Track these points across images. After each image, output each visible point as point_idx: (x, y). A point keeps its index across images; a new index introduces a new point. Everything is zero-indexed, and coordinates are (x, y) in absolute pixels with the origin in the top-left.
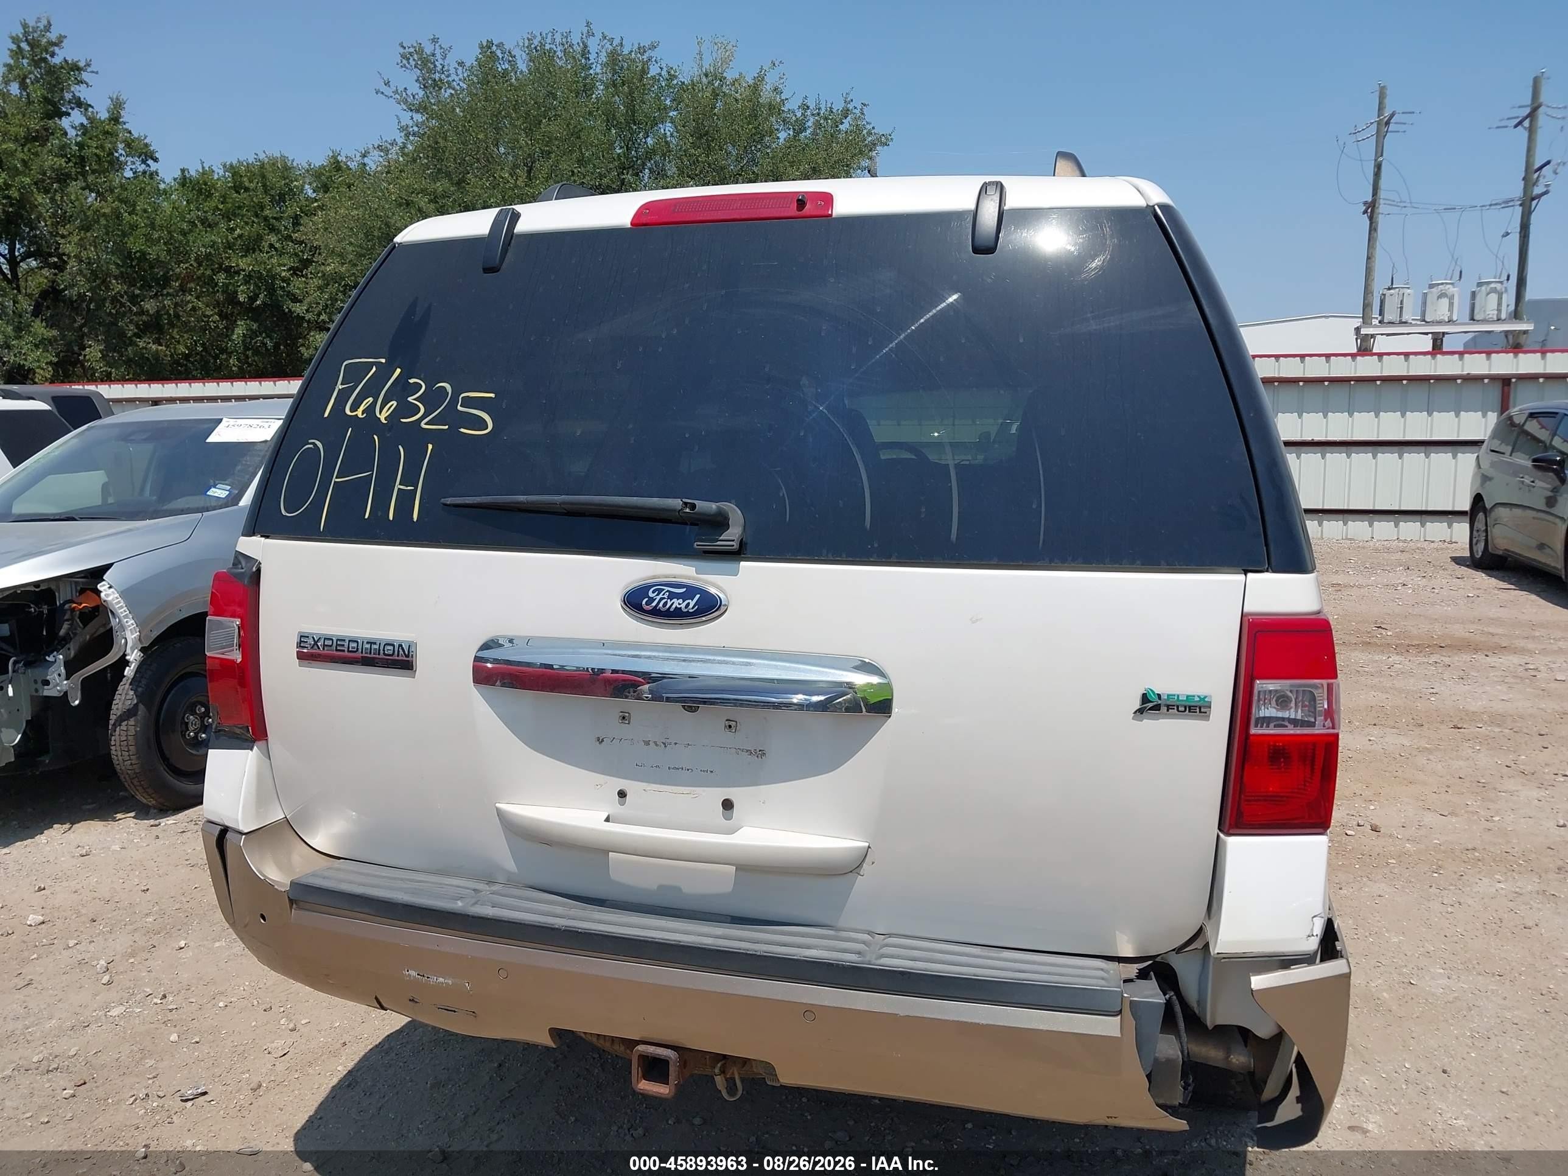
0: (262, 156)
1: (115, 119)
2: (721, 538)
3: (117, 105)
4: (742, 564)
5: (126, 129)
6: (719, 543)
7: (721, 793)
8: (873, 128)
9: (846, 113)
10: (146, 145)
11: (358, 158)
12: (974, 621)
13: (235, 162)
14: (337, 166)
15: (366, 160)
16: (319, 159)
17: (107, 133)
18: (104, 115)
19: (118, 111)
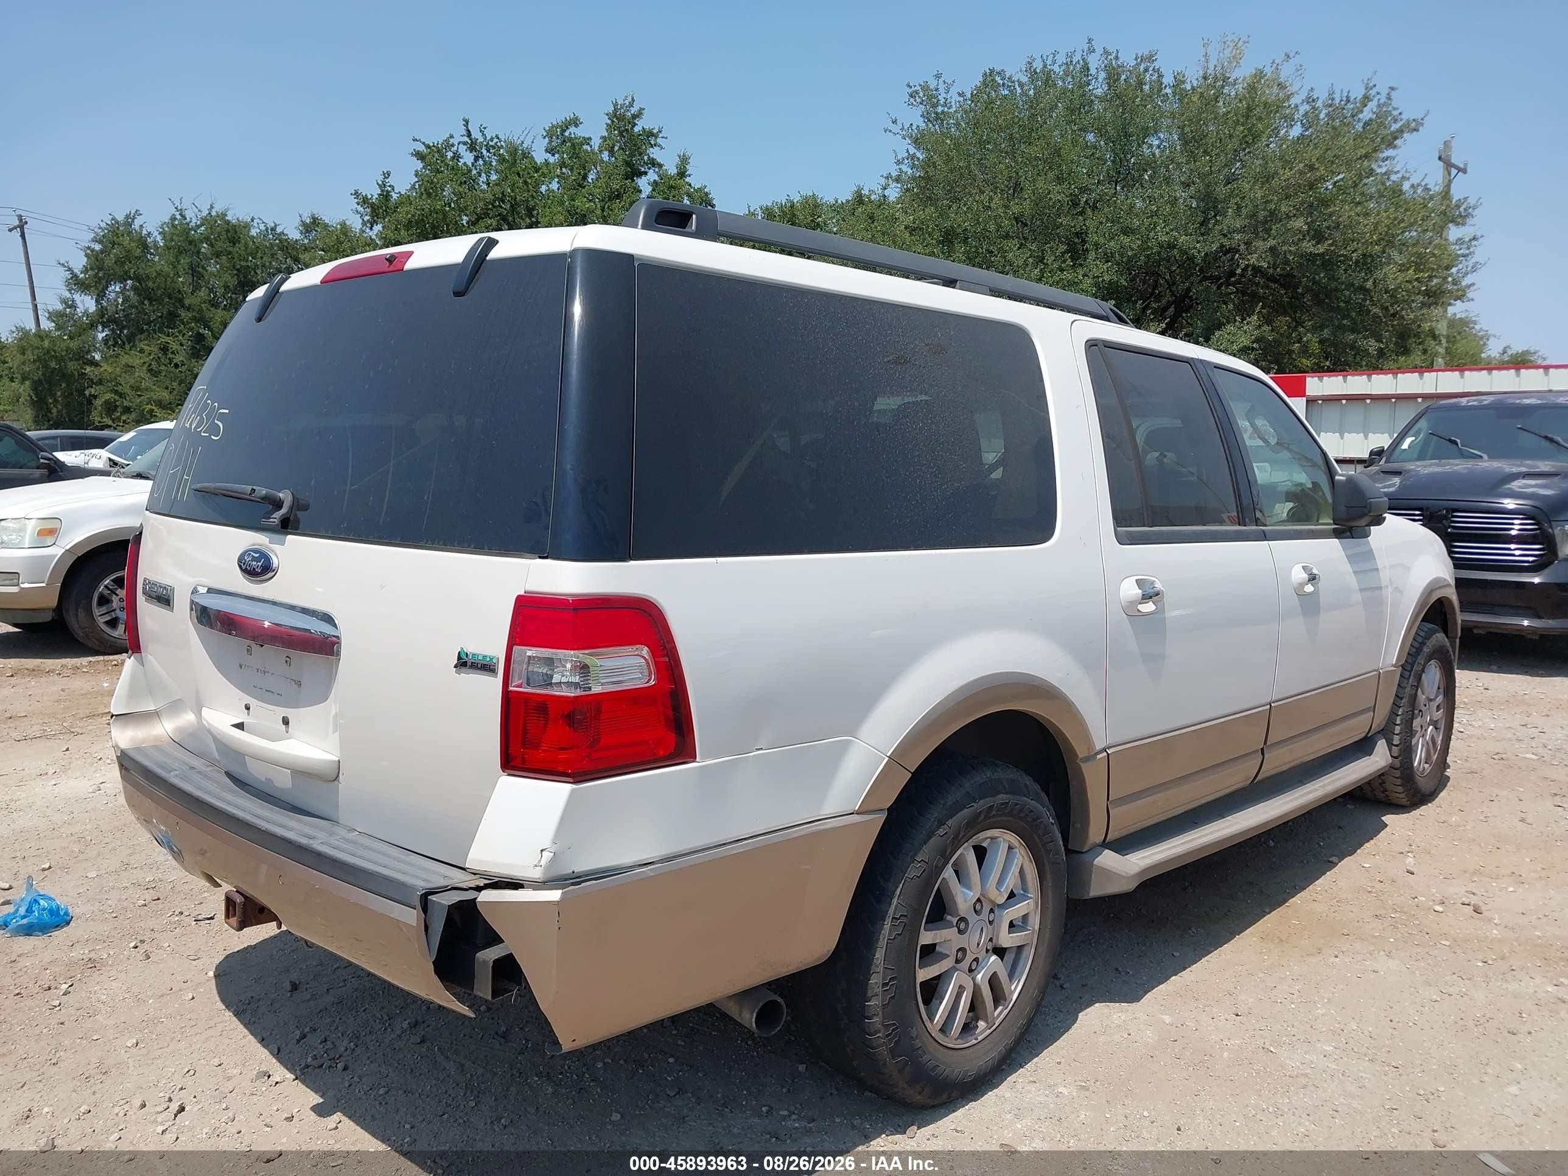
0: (796, 198)
1: (682, 174)
2: (273, 516)
3: (684, 160)
4: (289, 537)
5: (687, 183)
6: (271, 520)
7: (282, 712)
8: (1400, 114)
9: (1366, 99)
10: (707, 194)
11: (880, 191)
12: (382, 587)
13: (770, 204)
14: (859, 199)
15: (886, 193)
16: (845, 195)
17: (672, 187)
18: (673, 171)
19: (684, 167)
